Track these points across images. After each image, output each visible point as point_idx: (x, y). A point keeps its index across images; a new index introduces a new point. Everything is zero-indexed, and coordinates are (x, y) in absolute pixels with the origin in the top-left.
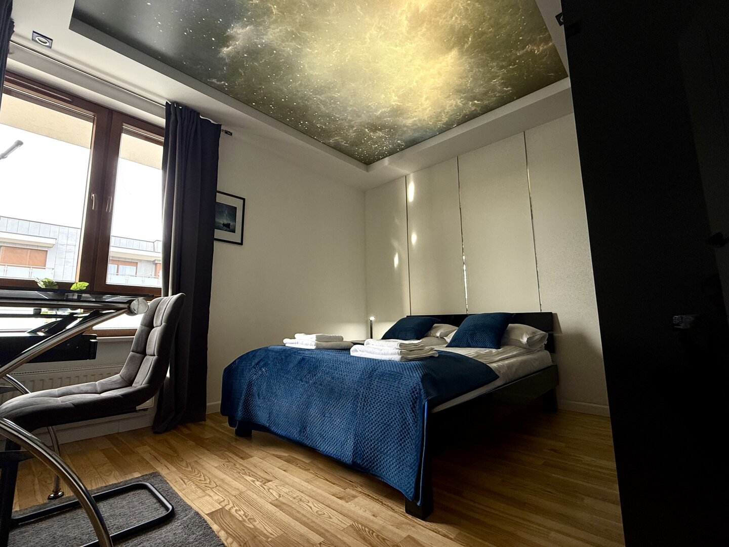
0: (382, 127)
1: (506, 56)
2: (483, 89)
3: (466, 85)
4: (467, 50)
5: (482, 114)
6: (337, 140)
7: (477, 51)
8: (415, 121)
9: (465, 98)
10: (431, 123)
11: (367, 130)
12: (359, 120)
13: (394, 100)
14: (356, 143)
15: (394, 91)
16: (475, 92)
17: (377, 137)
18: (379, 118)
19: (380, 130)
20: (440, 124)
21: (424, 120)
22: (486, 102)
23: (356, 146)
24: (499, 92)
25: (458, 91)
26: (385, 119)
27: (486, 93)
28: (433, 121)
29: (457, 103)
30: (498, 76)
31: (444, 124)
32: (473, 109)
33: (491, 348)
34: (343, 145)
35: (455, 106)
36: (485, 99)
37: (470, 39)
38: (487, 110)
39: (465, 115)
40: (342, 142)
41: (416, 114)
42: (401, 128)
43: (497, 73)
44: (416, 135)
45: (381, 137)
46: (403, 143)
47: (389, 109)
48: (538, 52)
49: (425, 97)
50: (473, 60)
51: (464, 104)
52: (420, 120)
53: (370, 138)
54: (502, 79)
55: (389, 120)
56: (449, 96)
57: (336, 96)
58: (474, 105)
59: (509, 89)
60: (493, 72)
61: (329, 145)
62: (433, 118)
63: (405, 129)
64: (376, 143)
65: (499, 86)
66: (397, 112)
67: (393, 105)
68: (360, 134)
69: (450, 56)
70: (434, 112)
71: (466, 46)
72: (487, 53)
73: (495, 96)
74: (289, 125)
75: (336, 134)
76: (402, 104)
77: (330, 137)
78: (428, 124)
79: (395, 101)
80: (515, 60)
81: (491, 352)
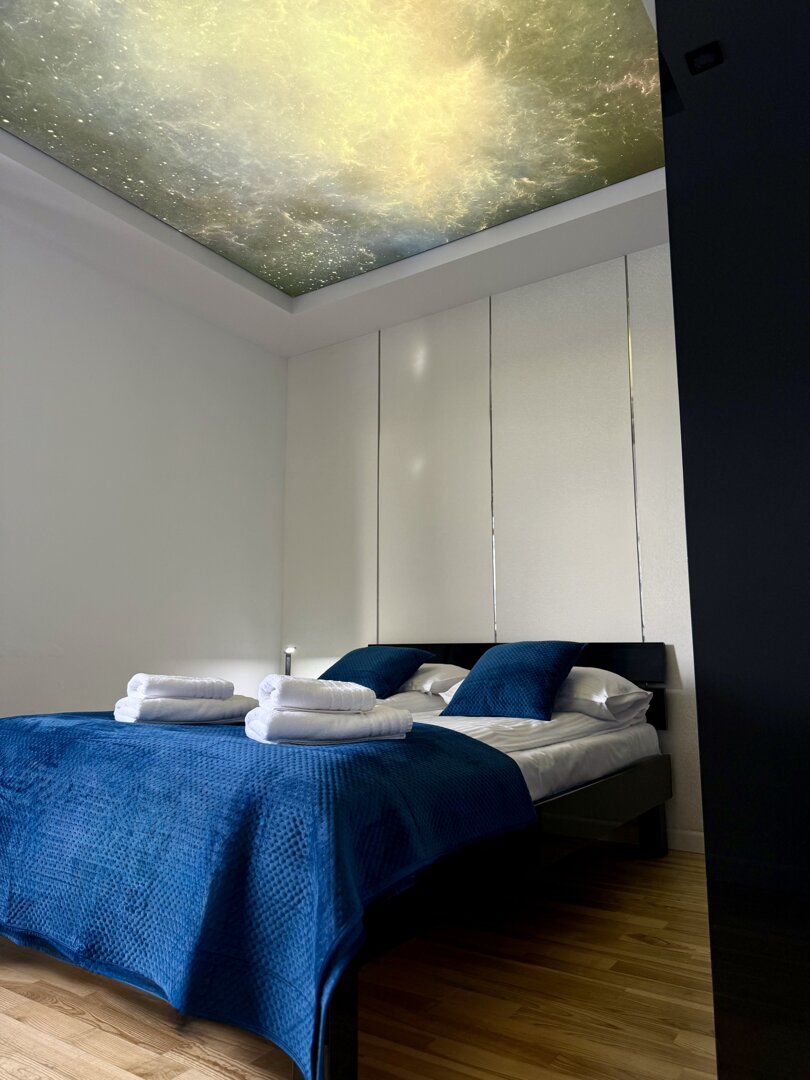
0: (323, 213)
1: (582, 90)
2: (540, 155)
3: (503, 141)
4: (503, 66)
5: (541, 209)
6: (216, 230)
7: (523, 71)
8: (396, 206)
9: (503, 169)
10: (432, 217)
11: (287, 215)
12: (267, 191)
13: (347, 154)
14: (264, 241)
15: (346, 134)
16: (521, 160)
17: (311, 234)
18: (313, 190)
19: (319, 218)
20: (451, 221)
21: (416, 208)
22: (547, 184)
23: (265, 249)
24: (573, 165)
25: (490, 153)
26: (329, 195)
27: (545, 164)
28: (435, 212)
29: (485, 176)
30: (570, 131)
31: (460, 221)
32: (521, 194)
33: (531, 718)
34: (233, 245)
35: (484, 183)
36: (546, 178)
37: (507, 42)
38: (549, 200)
39: (505, 206)
40: (230, 237)
41: (398, 191)
42: (364, 219)
43: (567, 124)
44: (400, 240)
45: (321, 236)
46: (372, 255)
47: (336, 174)
48: (647, 90)
49: (415, 155)
50: (515, 89)
51: (502, 183)
52: (407, 207)
53: (295, 235)
54: (578, 138)
55: (336, 197)
56: (468, 161)
57: (213, 128)
58: (521, 185)
59: (593, 160)
60: (559, 121)
61: (197, 240)
62: (435, 204)
63: (375, 222)
64: (308, 247)
65: (574, 152)
66: (355, 181)
67: (346, 166)
68: (273, 222)
69: (467, 72)
70: (439, 193)
71: (500, 57)
72: (545, 78)
73: (565, 173)
74: (100, 183)
75: (216, 216)
76: (364, 165)
77: (200, 221)
78: (426, 217)
79: (351, 158)
80: (601, 100)
81: (529, 725)
